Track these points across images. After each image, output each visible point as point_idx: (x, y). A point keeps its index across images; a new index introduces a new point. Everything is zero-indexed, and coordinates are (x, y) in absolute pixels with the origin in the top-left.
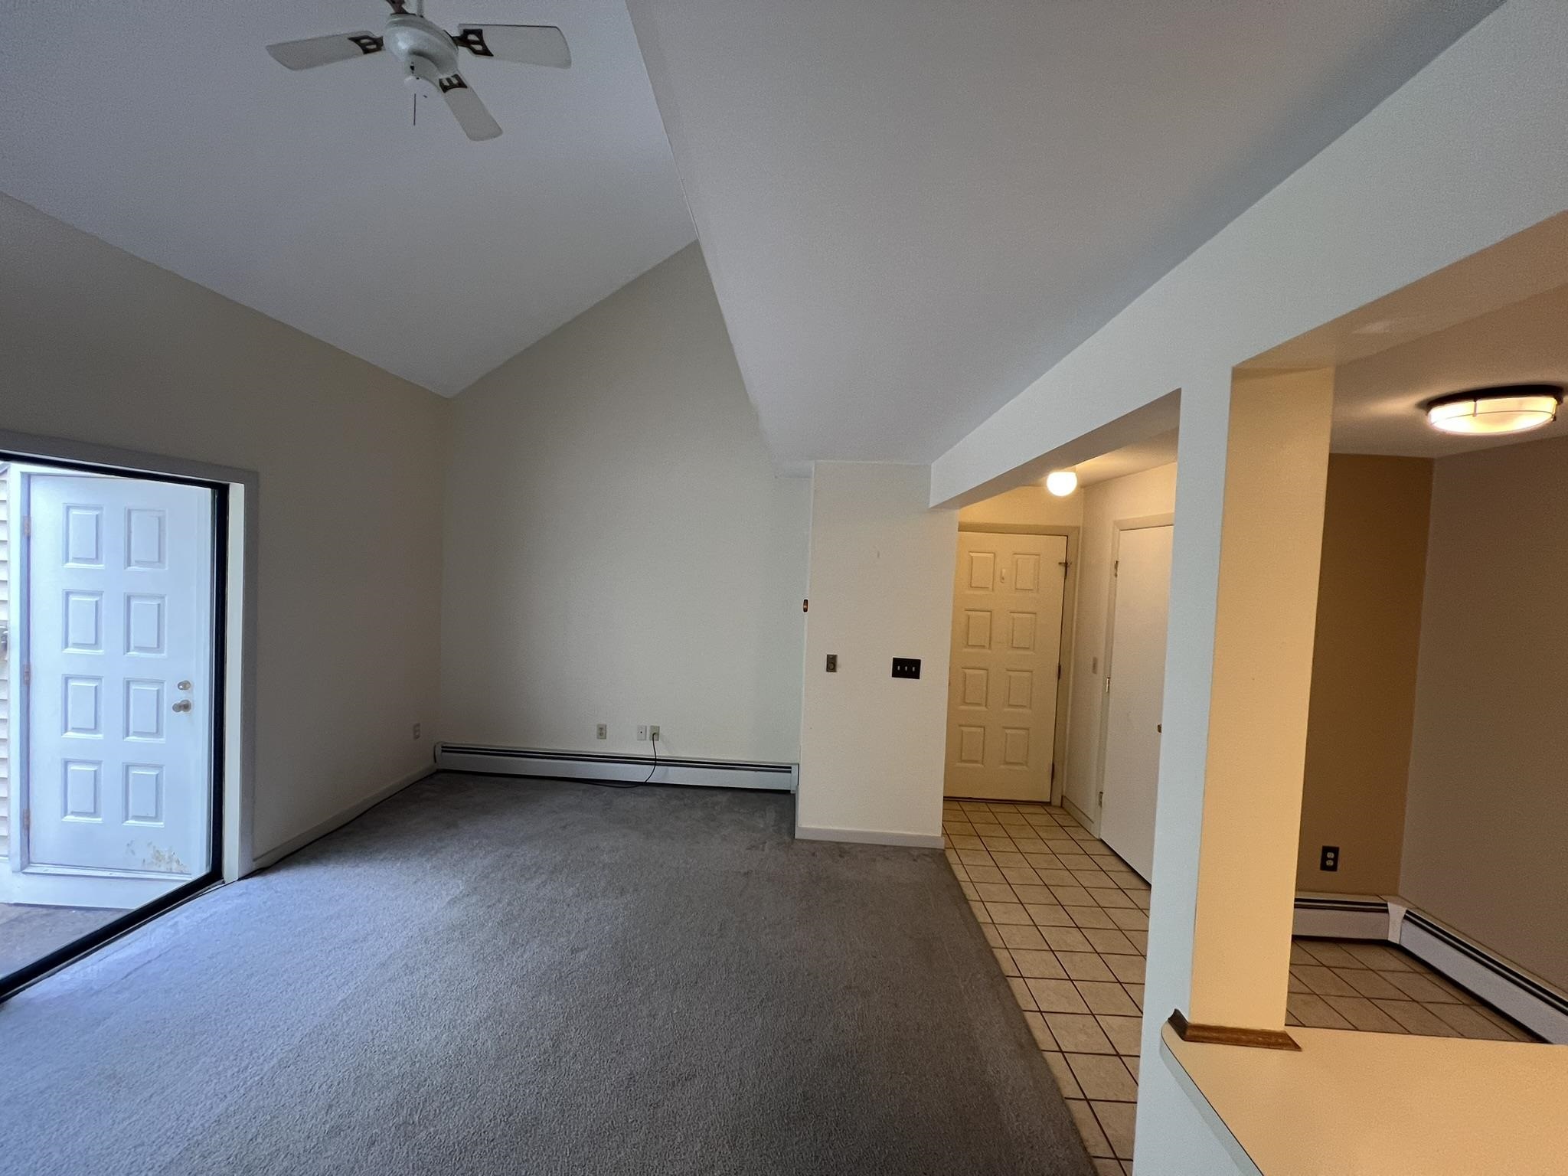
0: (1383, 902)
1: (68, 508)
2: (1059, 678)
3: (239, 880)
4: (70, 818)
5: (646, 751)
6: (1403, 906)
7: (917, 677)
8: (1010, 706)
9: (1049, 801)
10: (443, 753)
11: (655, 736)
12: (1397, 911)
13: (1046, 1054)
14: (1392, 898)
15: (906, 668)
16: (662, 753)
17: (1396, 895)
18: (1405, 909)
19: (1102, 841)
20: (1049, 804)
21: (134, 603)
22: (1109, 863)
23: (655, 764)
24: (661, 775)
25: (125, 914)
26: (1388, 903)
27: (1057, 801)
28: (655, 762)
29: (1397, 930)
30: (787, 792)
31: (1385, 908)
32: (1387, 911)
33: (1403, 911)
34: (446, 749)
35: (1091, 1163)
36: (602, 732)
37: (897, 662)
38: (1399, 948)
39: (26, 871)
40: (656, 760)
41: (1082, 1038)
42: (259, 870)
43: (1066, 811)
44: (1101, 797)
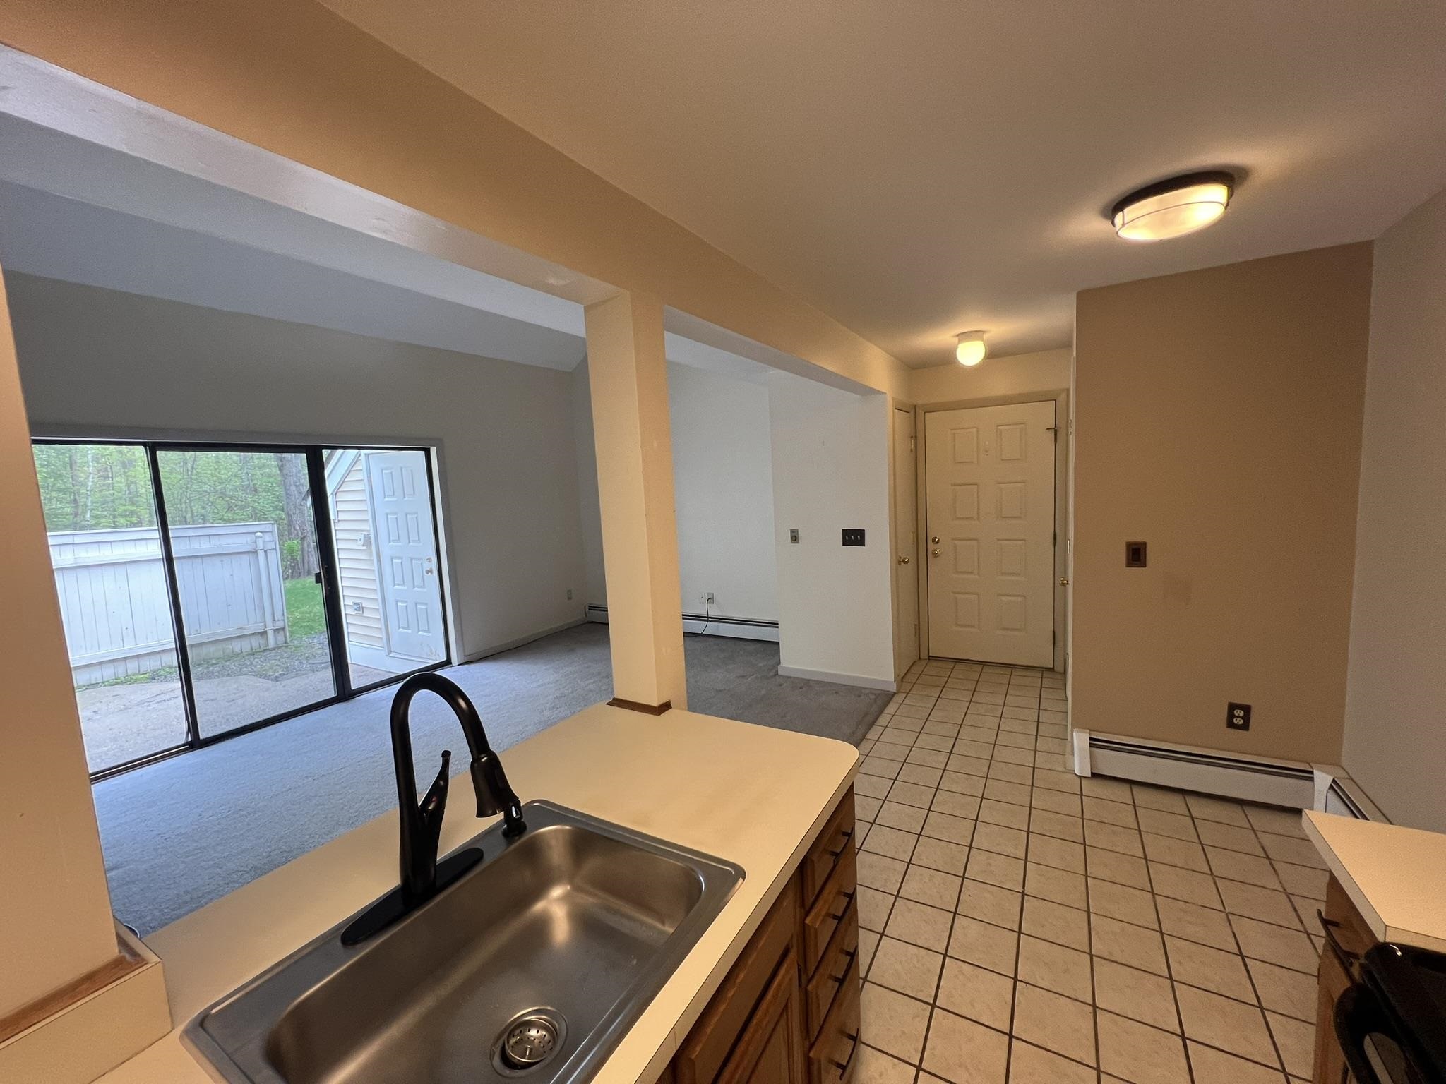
0: (1310, 769)
1: (382, 470)
2: (1055, 545)
3: (458, 665)
4: (401, 630)
6: (1328, 773)
7: (863, 545)
8: (1003, 574)
9: (1052, 667)
11: (710, 600)
12: (1323, 779)
15: (854, 538)
16: (712, 614)
18: (1332, 778)
20: (1052, 670)
21: (409, 516)
23: (708, 621)
24: (712, 628)
25: (396, 675)
26: (1314, 771)
27: (1059, 668)
28: (708, 619)
29: (1322, 800)
31: (1311, 776)
32: (1312, 779)
33: (1329, 780)
34: (591, 608)
37: (845, 532)
39: (390, 655)
42: (468, 662)
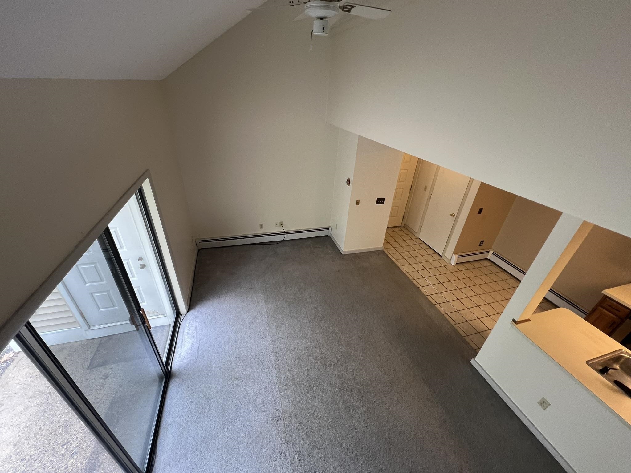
2: (411, 190)
3: (187, 312)
5: (280, 230)
7: (383, 203)
10: (200, 243)
11: (282, 225)
12: (491, 252)
13: (435, 305)
14: (490, 249)
15: (380, 201)
17: (491, 248)
19: (419, 238)
20: (401, 226)
22: (424, 246)
27: (403, 225)
29: (490, 256)
30: (327, 236)
32: (489, 253)
33: (492, 252)
34: (200, 241)
35: (453, 326)
36: (261, 226)
37: (378, 200)
38: (489, 260)
39: (91, 329)
40: (285, 233)
41: (440, 299)
42: (190, 308)
43: (406, 228)
44: (421, 227)
